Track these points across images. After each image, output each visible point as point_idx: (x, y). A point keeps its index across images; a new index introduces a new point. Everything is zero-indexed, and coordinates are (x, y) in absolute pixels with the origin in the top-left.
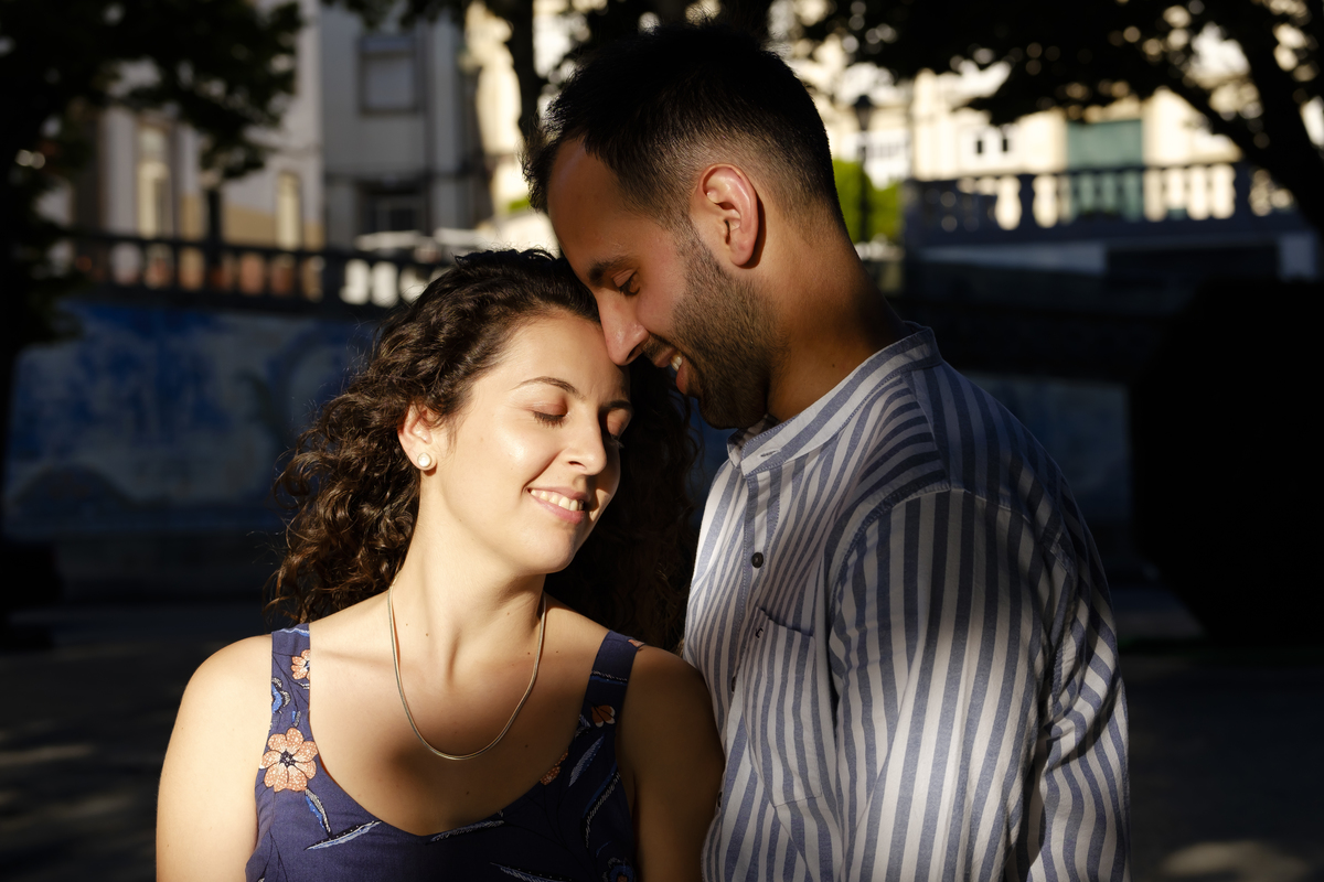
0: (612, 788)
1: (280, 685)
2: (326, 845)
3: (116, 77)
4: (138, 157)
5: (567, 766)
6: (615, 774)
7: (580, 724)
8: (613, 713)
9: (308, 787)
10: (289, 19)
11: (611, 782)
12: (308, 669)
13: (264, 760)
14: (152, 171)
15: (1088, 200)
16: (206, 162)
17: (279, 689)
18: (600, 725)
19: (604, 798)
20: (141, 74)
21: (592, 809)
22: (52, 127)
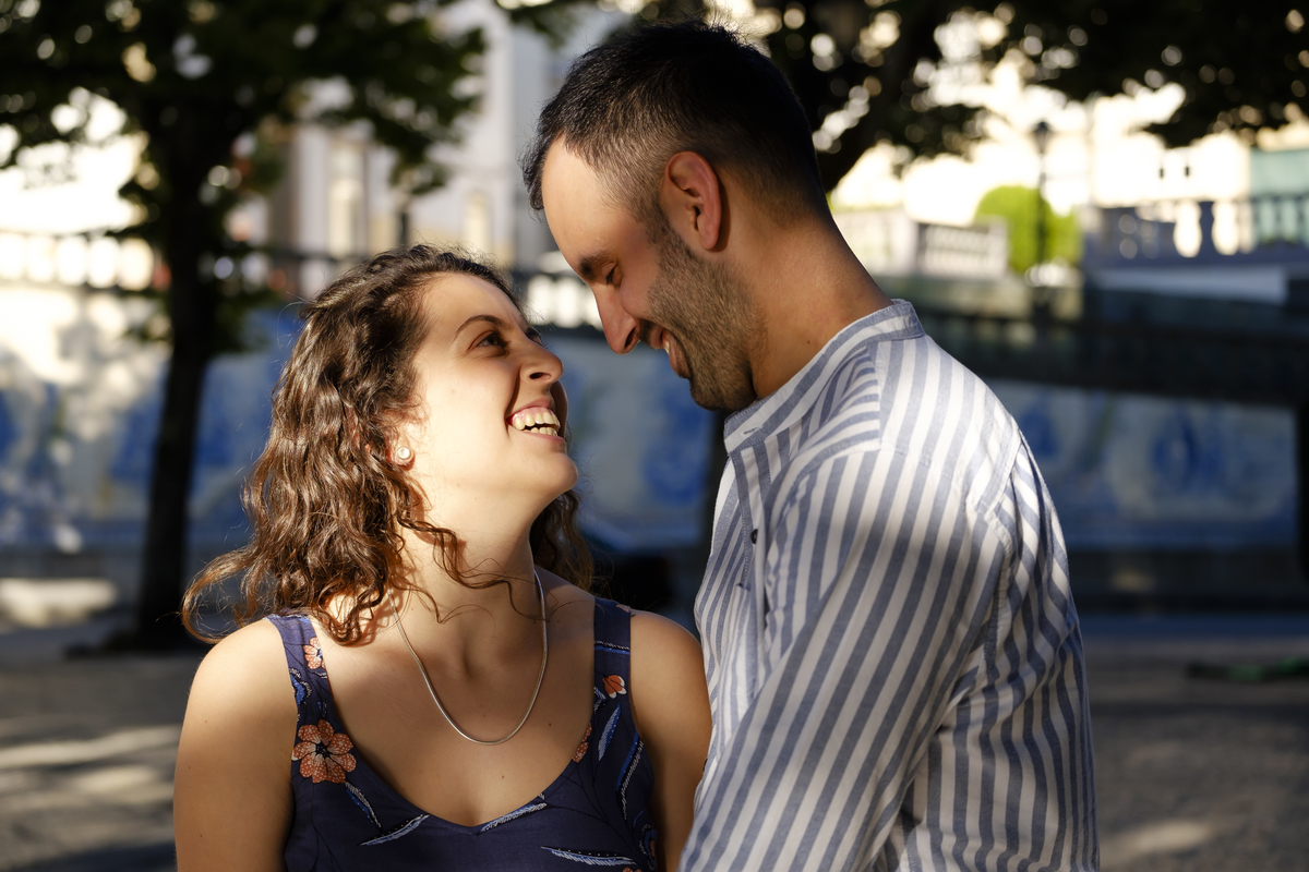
0: (638, 757)
1: (299, 676)
2: (380, 841)
3: (307, 98)
4: (331, 177)
5: (593, 740)
6: (639, 743)
7: (596, 698)
8: (623, 683)
9: (347, 780)
10: (475, 42)
11: (636, 751)
12: (321, 657)
13: (296, 752)
14: (344, 192)
15: (1269, 227)
16: (395, 179)
17: (299, 680)
18: (613, 695)
19: (633, 768)
20: (332, 93)
21: (623, 781)
22: (245, 146)
